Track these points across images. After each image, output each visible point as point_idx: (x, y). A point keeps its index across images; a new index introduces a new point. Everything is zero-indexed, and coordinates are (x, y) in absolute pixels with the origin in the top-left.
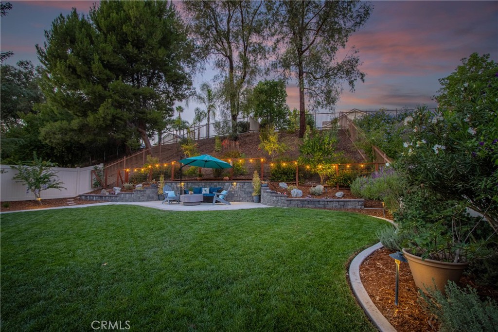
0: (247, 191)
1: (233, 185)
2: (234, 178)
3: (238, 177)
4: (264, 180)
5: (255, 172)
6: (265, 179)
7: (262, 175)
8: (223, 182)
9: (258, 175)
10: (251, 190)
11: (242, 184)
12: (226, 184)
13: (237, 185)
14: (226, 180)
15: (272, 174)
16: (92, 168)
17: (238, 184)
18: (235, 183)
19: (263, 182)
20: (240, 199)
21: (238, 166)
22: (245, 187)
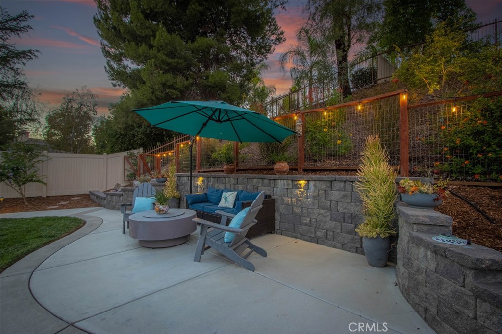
0: (340, 209)
1: (297, 187)
2: (309, 165)
3: (319, 165)
4: (412, 173)
5: (370, 139)
6: (419, 169)
7: (405, 155)
8: (273, 177)
9: (381, 154)
10: (354, 209)
11: (323, 186)
12: (281, 184)
13: (307, 187)
14: (282, 172)
15: (452, 150)
16: (125, 154)
17: (312, 184)
18: (303, 183)
19: (407, 182)
20: (319, 234)
21: (319, 128)
22: (335, 195)
